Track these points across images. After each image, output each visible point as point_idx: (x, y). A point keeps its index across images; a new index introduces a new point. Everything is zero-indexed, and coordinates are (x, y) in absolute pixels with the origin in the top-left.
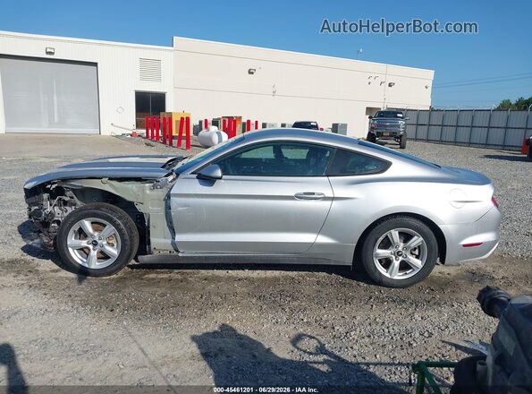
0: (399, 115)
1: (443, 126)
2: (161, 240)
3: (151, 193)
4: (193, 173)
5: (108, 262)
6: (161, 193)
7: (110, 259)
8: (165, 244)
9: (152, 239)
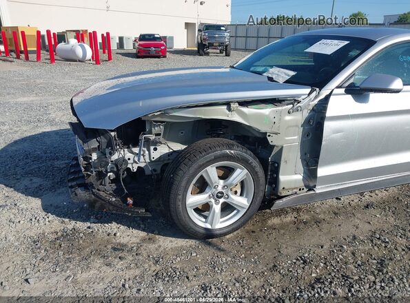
0: (222, 28)
1: (247, 37)
2: (291, 177)
3: (288, 118)
4: (338, 87)
5: (235, 215)
6: (300, 117)
7: (235, 212)
8: (296, 181)
9: (283, 178)
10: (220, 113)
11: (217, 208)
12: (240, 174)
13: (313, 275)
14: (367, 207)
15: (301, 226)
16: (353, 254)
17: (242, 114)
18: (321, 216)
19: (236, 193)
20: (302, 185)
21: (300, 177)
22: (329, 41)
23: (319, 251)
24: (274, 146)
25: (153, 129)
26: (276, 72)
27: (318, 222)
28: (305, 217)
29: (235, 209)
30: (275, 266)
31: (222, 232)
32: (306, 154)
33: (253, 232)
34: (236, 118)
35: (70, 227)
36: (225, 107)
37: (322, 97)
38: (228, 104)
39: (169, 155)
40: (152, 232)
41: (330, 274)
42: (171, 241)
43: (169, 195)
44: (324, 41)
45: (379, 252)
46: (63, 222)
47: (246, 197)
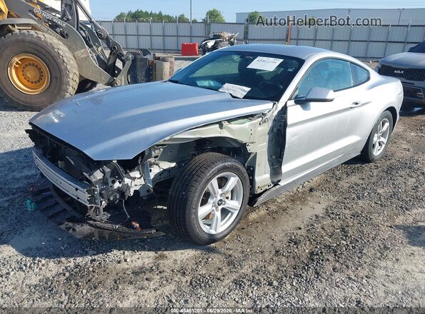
2: (263, 177)
3: (260, 128)
4: (290, 99)
5: (230, 217)
6: (267, 127)
7: (230, 214)
8: (265, 179)
9: (257, 179)
10: (213, 132)
11: (218, 214)
12: (233, 181)
13: (307, 251)
14: (311, 190)
15: (275, 216)
16: (323, 228)
17: (230, 130)
18: (284, 205)
19: (227, 198)
20: (269, 182)
21: (268, 176)
22: (265, 58)
23: (299, 232)
24: (251, 153)
25: (153, 152)
26: (231, 88)
27: (285, 210)
28: (273, 208)
29: (229, 212)
30: (277, 252)
31: (224, 234)
32: (271, 156)
33: (243, 229)
34: (225, 134)
35: (72, 265)
36: (218, 125)
37: (279, 108)
38: (220, 123)
39: (160, 174)
40: (160, 250)
41: (316, 247)
42: (182, 254)
43: (185, 211)
44: (259, 58)
45: (337, 223)
46: (59, 262)
47: (237, 200)
